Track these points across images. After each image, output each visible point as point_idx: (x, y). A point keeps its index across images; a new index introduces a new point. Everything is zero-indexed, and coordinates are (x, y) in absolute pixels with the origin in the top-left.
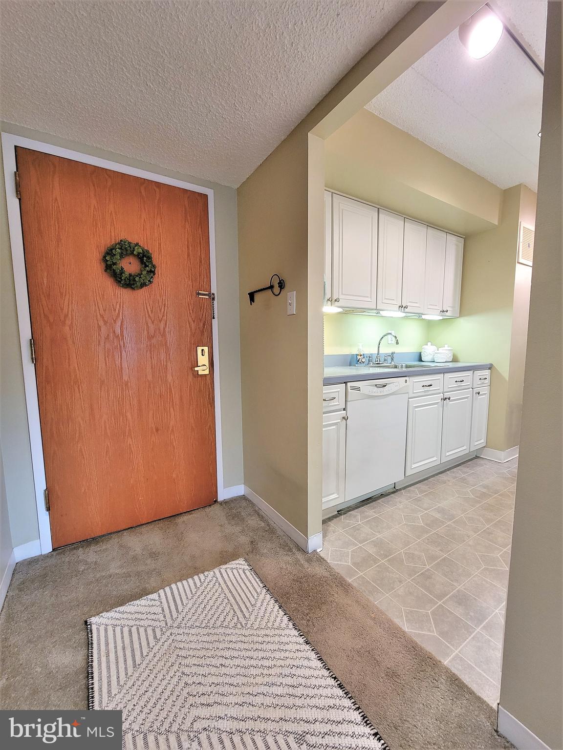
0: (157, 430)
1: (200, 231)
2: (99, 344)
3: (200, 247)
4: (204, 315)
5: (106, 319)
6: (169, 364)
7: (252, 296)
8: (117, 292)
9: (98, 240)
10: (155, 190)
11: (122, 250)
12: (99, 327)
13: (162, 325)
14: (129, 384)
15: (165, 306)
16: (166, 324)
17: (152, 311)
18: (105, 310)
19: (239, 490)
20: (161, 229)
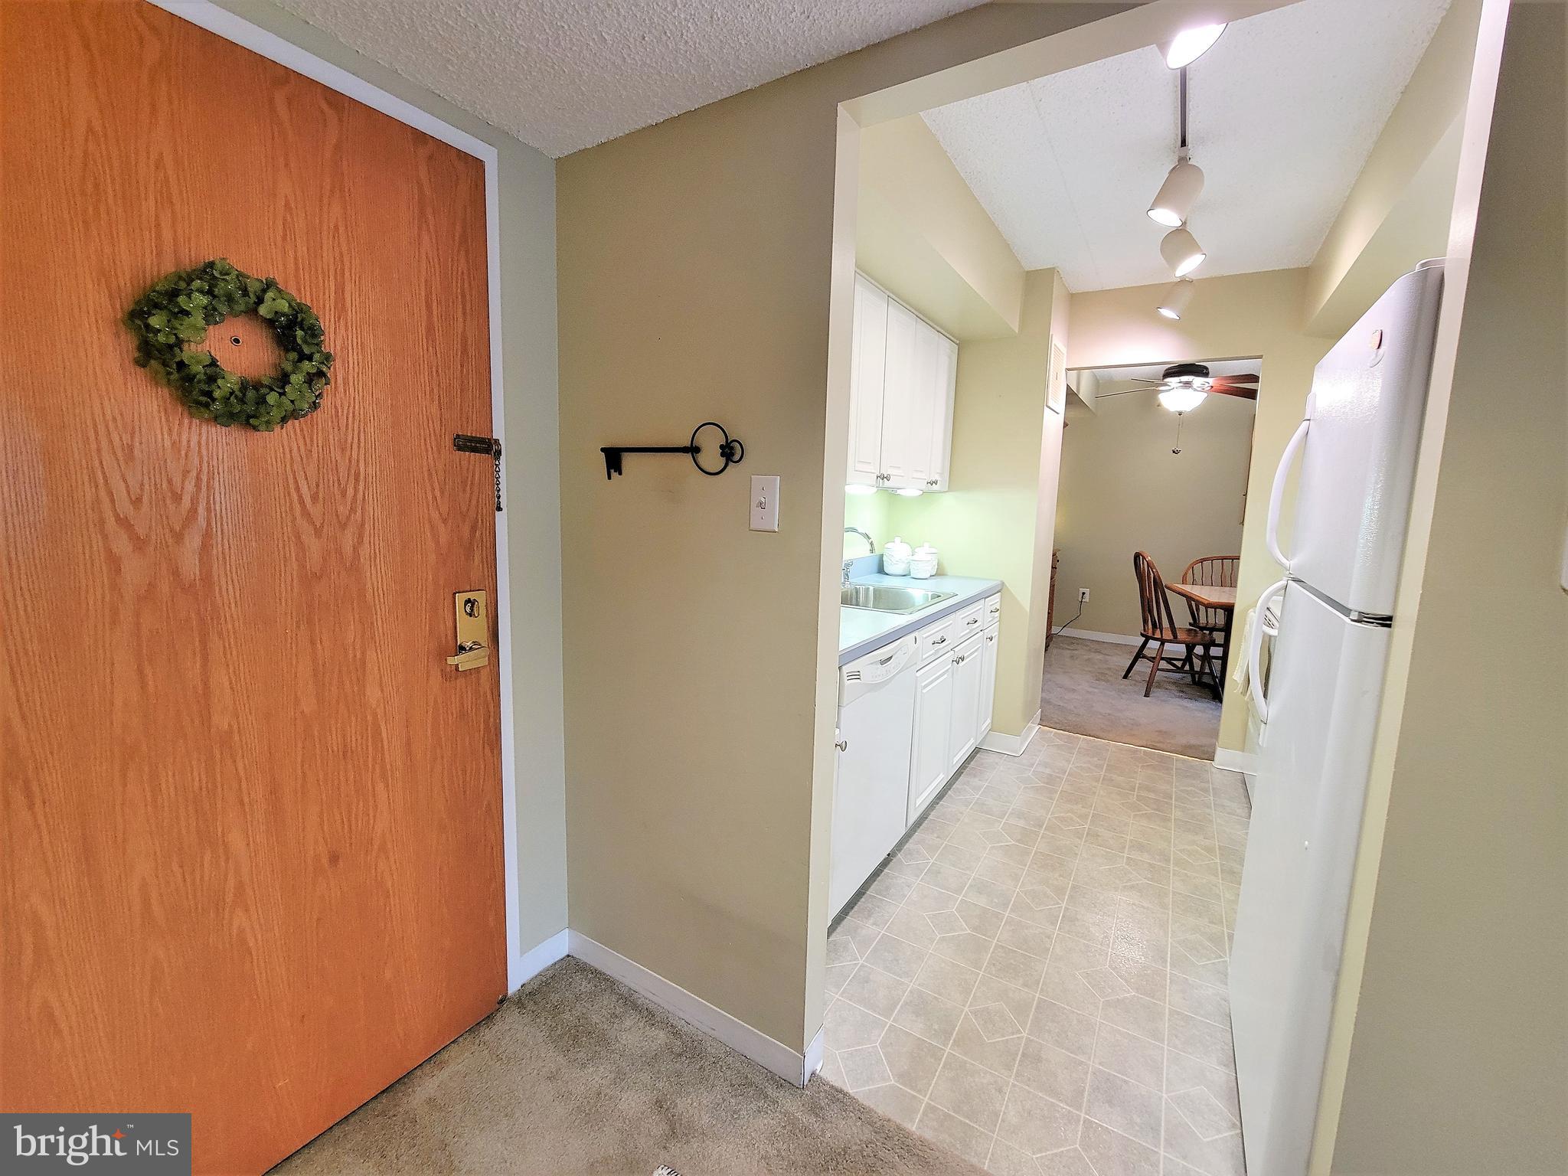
0: (334, 859)
1: (463, 261)
2: (114, 622)
3: (464, 308)
4: (474, 502)
5: (141, 531)
6: (371, 655)
7: (614, 458)
8: (184, 437)
9: (107, 250)
10: (322, 112)
11: (214, 297)
12: (114, 562)
13: (348, 540)
14: (236, 738)
15: (357, 480)
16: (361, 536)
17: (315, 498)
18: (137, 502)
19: (559, 945)
20: (343, 239)
